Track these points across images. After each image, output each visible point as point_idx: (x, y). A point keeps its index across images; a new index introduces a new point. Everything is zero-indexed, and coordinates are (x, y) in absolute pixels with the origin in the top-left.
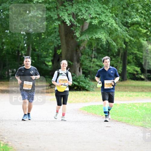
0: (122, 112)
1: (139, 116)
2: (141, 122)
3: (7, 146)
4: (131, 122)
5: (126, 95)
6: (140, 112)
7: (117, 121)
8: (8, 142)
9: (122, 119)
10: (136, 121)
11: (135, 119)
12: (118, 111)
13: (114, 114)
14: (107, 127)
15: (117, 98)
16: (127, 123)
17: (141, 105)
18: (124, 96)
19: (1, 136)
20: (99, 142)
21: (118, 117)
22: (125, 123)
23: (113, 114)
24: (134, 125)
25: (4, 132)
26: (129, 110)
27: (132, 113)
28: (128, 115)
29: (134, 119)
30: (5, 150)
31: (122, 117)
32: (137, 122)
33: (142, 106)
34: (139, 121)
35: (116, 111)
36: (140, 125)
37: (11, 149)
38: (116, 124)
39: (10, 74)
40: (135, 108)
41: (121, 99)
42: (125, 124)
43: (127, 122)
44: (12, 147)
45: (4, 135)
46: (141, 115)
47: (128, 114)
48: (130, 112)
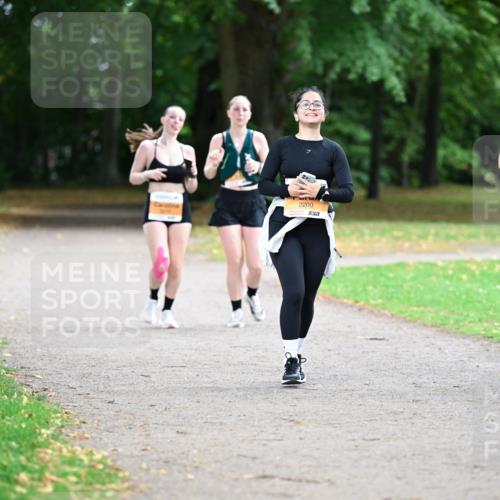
0: (422, 288)
1: (480, 302)
2: (486, 325)
3: (41, 402)
4: (452, 322)
5: (437, 235)
6: (481, 290)
7: (406, 321)
8: (45, 390)
9: (422, 312)
10: (469, 320)
11: (465, 314)
12: (411, 287)
13: (398, 298)
14: (372, 339)
15: (407, 245)
16: (441, 328)
17: (485, 268)
18: (431, 238)
19: (23, 371)
20: (346, 390)
21: (411, 305)
22: (432, 326)
23: (392, 297)
24: (462, 333)
25: (33, 358)
26: (447, 282)
27: (457, 294)
28: (442, 300)
29: (462, 314)
30: (34, 415)
31: (422, 309)
32: (470, 322)
33: (490, 272)
34: (480, 320)
35: (402, 287)
36: (483, 333)
37: (56, 412)
38: (401, 328)
39: (52, 164)
40: (464, 277)
41: (420, 246)
42: (434, 329)
43: (439, 322)
44: (58, 405)
45: (32, 367)
46: (484, 301)
47: (442, 296)
48: (451, 289)
